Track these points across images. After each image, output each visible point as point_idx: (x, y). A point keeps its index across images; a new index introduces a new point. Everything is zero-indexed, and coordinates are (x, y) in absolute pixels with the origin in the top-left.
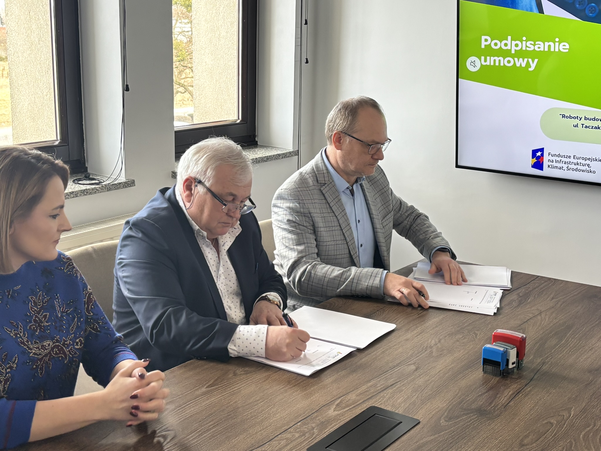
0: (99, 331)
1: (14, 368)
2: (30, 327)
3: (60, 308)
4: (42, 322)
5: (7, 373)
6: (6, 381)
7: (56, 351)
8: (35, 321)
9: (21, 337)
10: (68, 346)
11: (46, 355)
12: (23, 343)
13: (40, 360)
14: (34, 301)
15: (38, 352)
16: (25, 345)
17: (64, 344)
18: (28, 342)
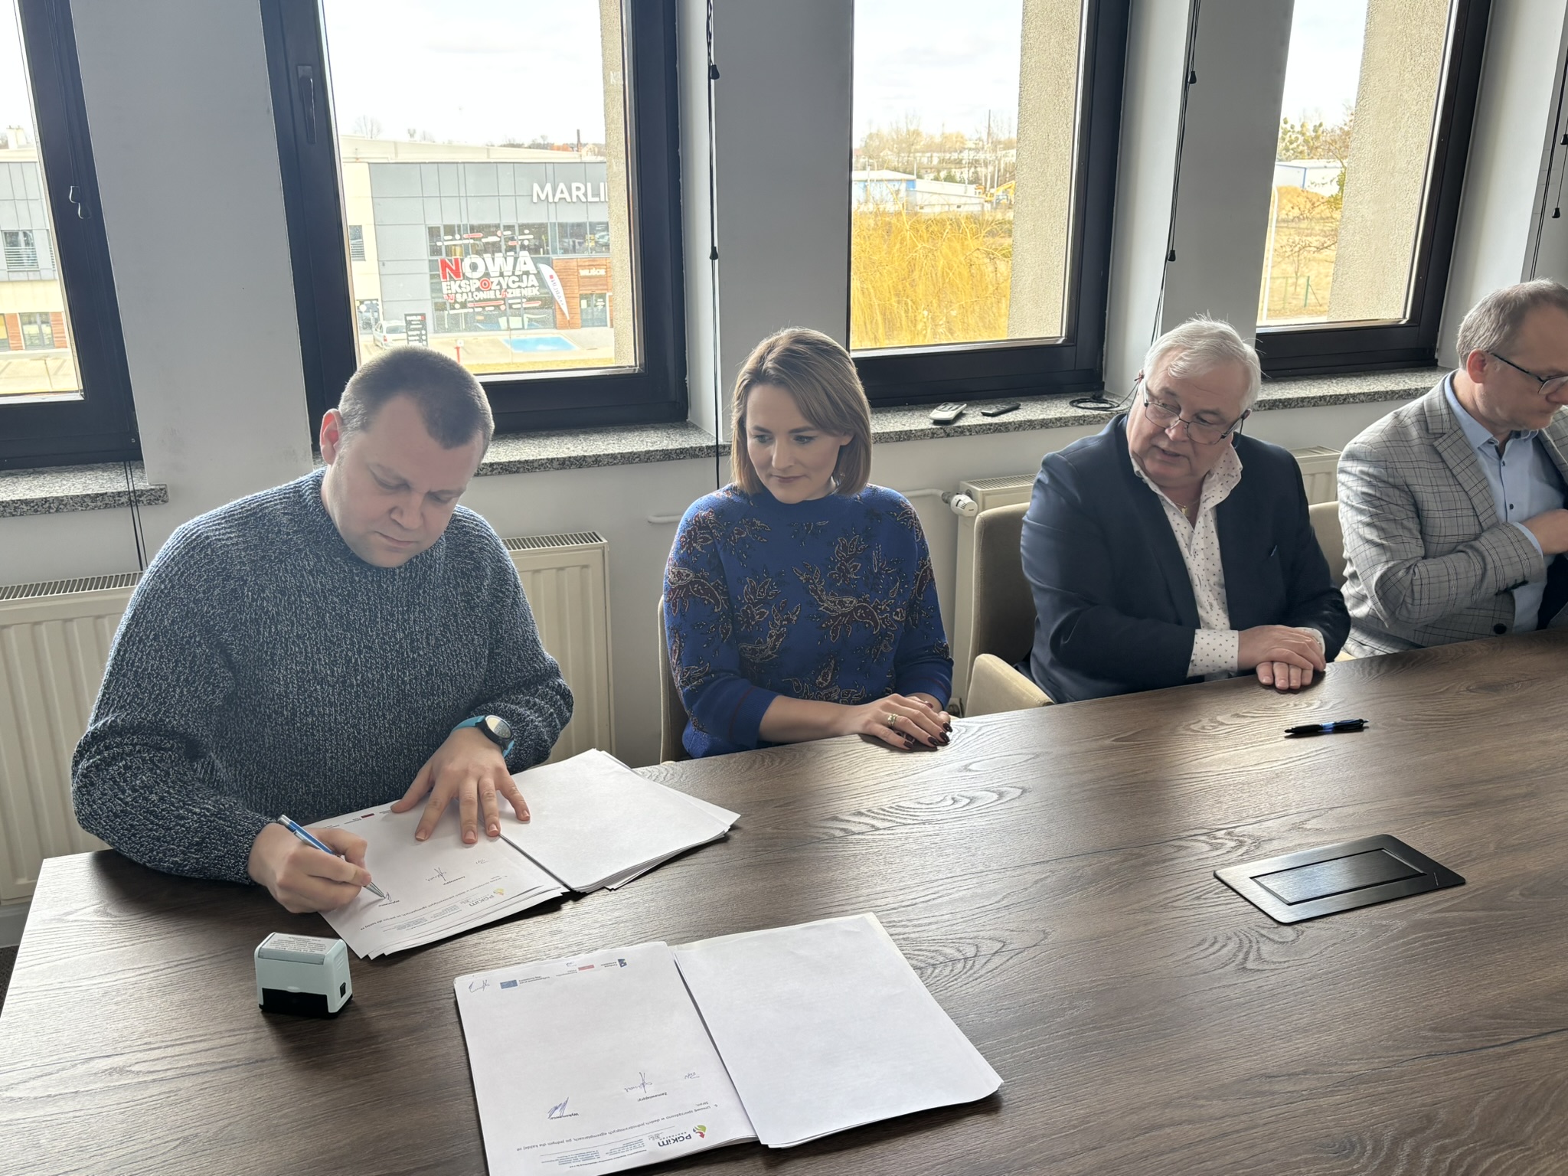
1: (794, 622)
2: (831, 575)
3: (879, 563)
4: (849, 573)
5: (782, 626)
6: (778, 637)
7: (861, 614)
8: (839, 569)
9: (814, 583)
10: (882, 612)
11: (844, 615)
12: (815, 592)
13: (835, 619)
14: (844, 545)
15: (831, 606)
16: (816, 594)
17: (875, 608)
18: (822, 591)
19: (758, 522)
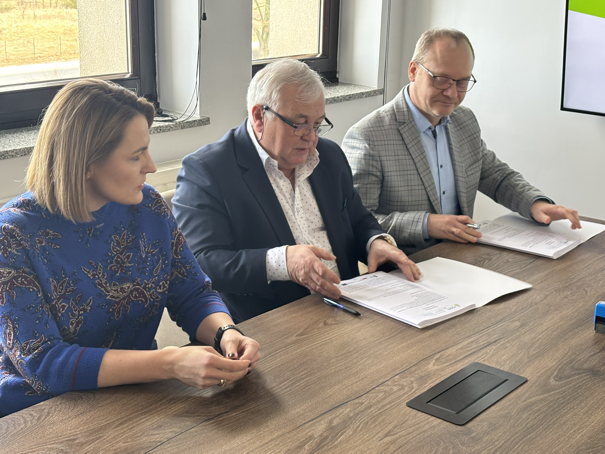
0: (185, 276)
1: (88, 311)
2: (111, 268)
3: (145, 248)
4: (124, 263)
5: (79, 315)
6: (78, 323)
7: (135, 295)
8: (117, 261)
9: (99, 278)
10: (150, 289)
11: (124, 298)
12: (101, 285)
13: (118, 303)
14: (117, 241)
15: (116, 295)
16: (102, 287)
17: (145, 288)
18: (106, 283)
19: (51, 232)
